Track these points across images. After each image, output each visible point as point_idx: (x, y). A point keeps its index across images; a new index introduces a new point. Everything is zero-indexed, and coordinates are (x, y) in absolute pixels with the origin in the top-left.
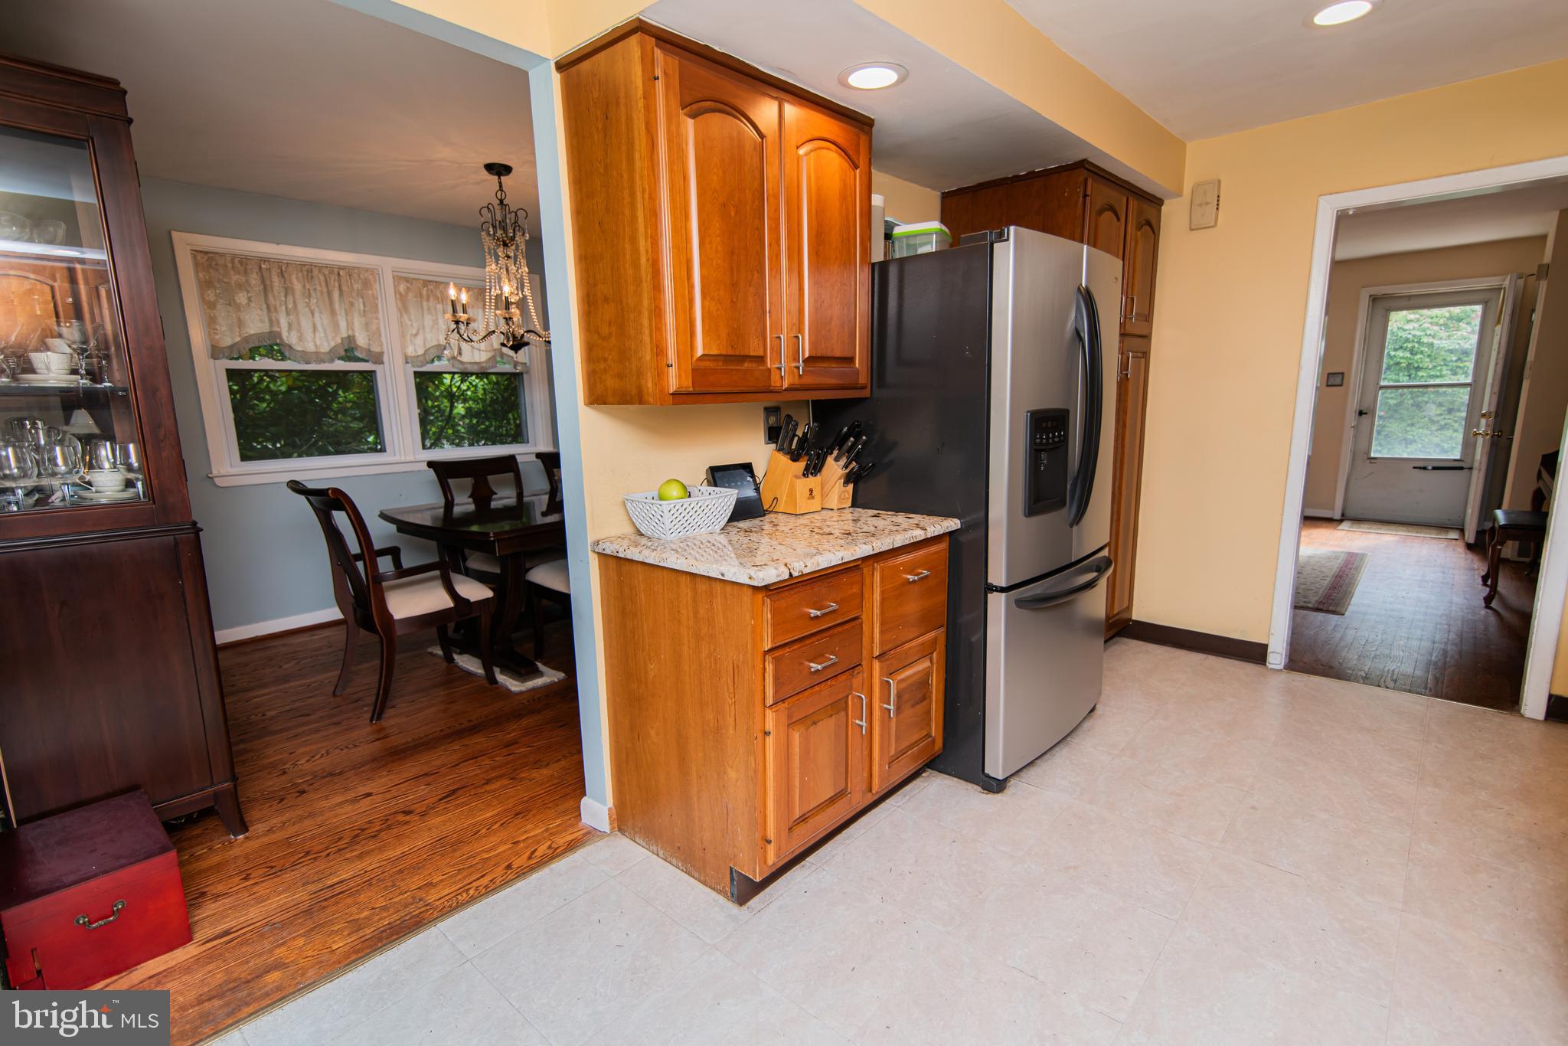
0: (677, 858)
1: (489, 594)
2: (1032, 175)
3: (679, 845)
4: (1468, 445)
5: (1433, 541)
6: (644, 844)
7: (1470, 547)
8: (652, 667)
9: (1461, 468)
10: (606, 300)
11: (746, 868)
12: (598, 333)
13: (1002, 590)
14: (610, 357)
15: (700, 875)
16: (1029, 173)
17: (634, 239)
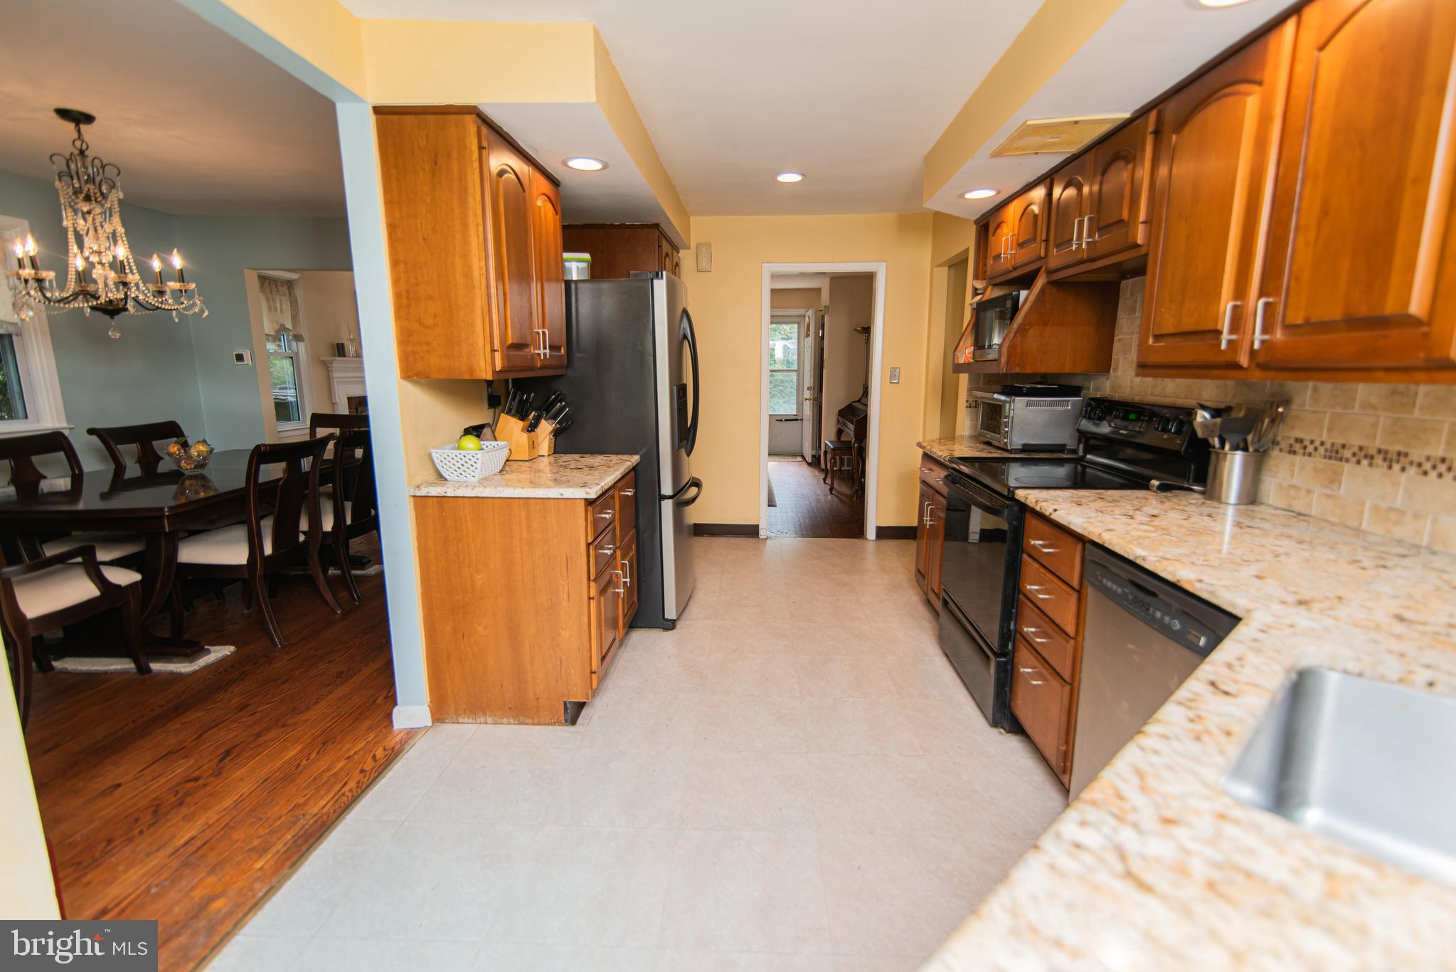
0: (508, 717)
1: (136, 577)
2: (623, 226)
3: (510, 706)
4: (800, 405)
5: (793, 463)
6: (470, 721)
7: (809, 464)
8: (479, 577)
9: (797, 420)
10: (430, 298)
11: (579, 696)
12: (420, 323)
13: (670, 497)
14: (435, 342)
15: (533, 719)
16: (621, 225)
17: (465, 257)
